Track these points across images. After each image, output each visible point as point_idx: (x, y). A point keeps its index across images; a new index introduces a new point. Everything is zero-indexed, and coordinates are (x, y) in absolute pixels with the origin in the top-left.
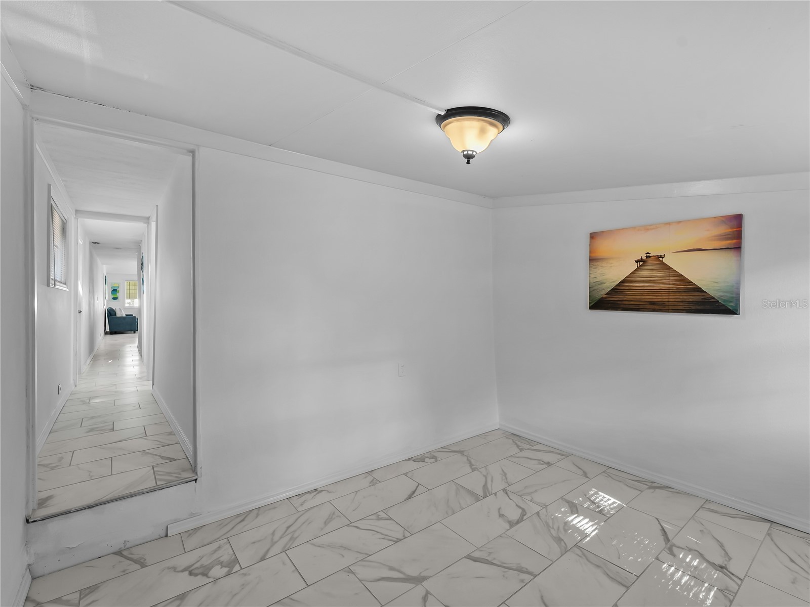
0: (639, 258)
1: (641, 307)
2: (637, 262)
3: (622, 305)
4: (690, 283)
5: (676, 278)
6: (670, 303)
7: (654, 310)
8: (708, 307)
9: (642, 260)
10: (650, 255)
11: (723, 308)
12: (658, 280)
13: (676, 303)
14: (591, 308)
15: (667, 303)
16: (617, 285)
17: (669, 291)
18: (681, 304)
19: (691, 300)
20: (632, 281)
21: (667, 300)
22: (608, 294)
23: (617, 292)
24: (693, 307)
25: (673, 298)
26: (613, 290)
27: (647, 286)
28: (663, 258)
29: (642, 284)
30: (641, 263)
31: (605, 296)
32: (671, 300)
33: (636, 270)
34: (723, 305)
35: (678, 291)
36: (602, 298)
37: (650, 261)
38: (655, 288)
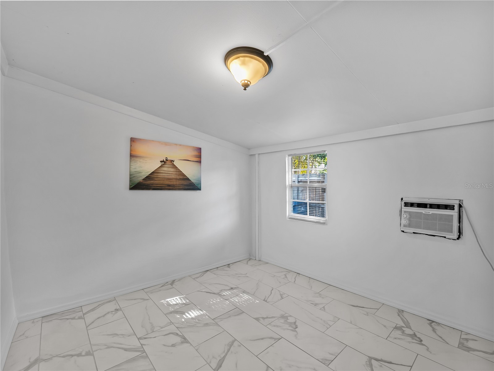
0: (162, 160)
1: (163, 188)
2: (161, 162)
3: (153, 187)
4: (185, 176)
5: (179, 173)
6: (177, 185)
7: (169, 189)
8: (191, 187)
9: (163, 161)
10: (168, 159)
11: (197, 187)
12: (171, 173)
13: (179, 186)
14: (131, 189)
15: (175, 186)
16: (149, 175)
17: (176, 179)
18: (181, 186)
19: (185, 184)
20: (158, 173)
21: (175, 184)
22: (144, 179)
23: (149, 179)
24: (186, 187)
25: (178, 183)
26: (147, 177)
27: (166, 176)
28: (174, 162)
29: (164, 174)
30: (163, 163)
31: (142, 181)
32: (177, 184)
33: (161, 167)
34: (197, 186)
35: (180, 179)
36: (140, 182)
37: (168, 163)
38: (170, 177)
